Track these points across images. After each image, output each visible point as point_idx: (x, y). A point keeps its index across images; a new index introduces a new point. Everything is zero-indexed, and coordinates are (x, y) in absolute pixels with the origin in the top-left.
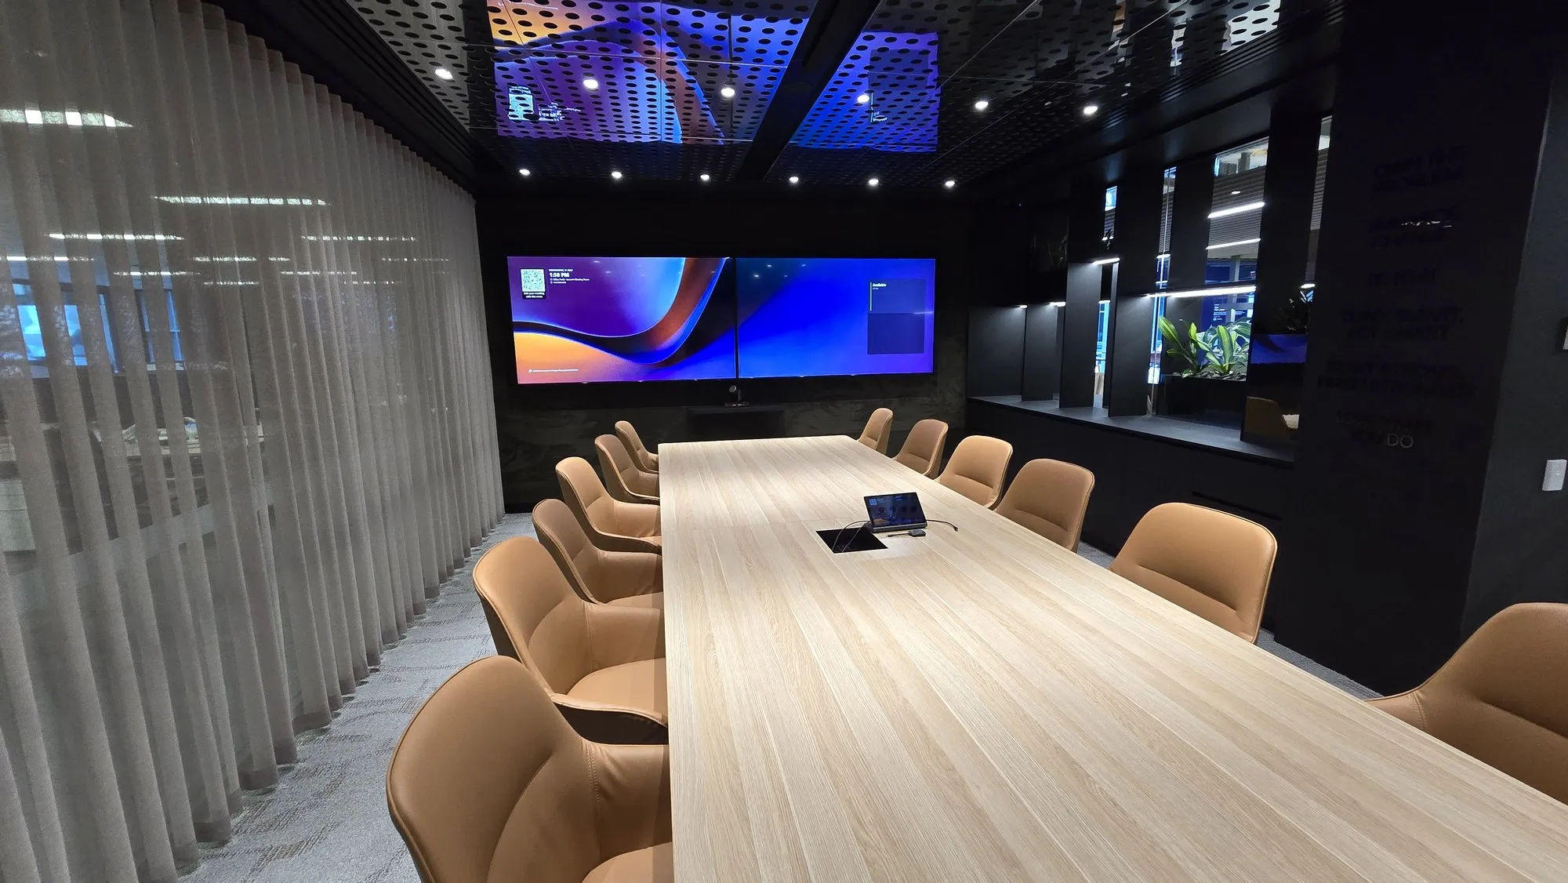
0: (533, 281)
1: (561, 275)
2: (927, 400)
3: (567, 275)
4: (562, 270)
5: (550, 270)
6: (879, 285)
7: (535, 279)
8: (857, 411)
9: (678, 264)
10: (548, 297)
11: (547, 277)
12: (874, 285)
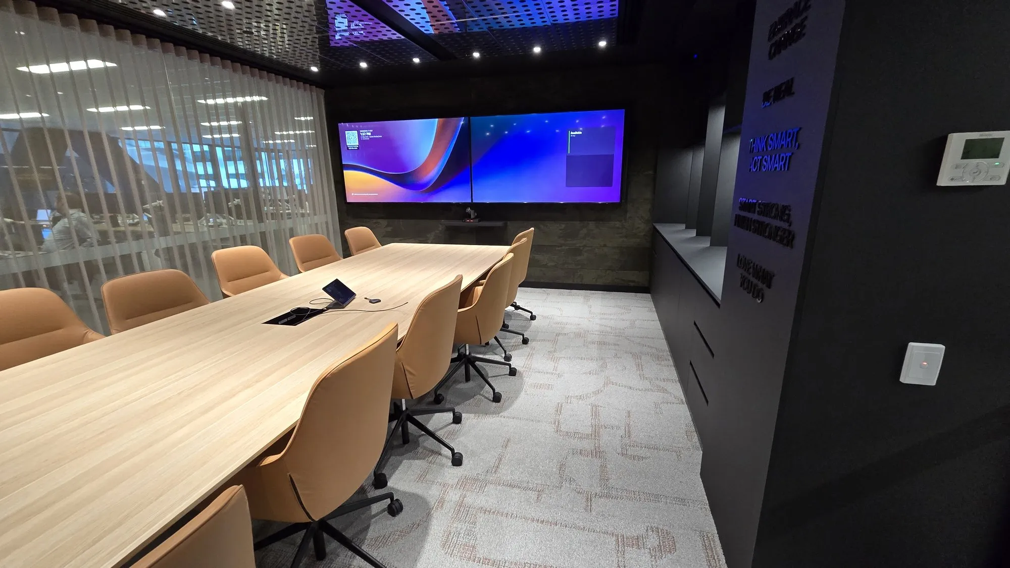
0: (352, 138)
1: (367, 134)
2: (618, 224)
3: (370, 134)
4: (367, 131)
5: (361, 131)
6: (576, 133)
7: (353, 137)
8: (561, 230)
9: (434, 123)
10: (360, 148)
11: (359, 136)
12: (572, 133)
